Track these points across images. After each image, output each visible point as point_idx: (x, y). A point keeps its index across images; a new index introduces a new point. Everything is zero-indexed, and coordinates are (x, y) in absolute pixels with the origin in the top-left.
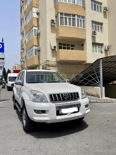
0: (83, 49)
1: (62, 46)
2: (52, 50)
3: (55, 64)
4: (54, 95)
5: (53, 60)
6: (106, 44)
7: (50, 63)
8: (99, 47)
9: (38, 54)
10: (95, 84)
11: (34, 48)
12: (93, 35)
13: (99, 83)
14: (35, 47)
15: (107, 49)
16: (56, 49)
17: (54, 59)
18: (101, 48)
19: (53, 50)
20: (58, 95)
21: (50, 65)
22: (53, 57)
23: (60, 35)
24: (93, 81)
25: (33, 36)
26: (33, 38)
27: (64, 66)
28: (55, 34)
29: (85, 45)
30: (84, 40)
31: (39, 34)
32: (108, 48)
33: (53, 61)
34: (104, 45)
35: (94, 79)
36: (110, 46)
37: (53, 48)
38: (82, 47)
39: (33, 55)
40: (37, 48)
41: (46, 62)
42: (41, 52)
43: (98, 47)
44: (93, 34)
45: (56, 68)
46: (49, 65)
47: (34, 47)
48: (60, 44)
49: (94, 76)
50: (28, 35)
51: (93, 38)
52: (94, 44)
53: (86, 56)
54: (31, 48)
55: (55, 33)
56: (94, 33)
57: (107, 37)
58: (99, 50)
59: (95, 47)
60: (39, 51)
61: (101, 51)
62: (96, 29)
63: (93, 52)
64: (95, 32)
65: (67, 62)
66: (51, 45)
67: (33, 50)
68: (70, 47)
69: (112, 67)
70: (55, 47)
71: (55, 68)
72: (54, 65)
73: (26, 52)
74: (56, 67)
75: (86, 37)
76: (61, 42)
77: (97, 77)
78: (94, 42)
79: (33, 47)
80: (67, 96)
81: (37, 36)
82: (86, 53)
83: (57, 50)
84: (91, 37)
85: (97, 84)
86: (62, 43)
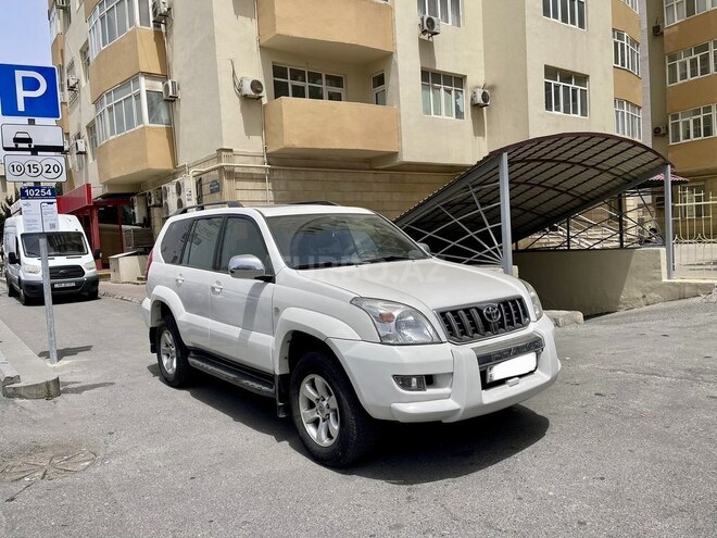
0: (379, 100)
1: (289, 81)
2: (245, 98)
3: (259, 165)
4: (454, 312)
5: (249, 149)
6: (476, 78)
7: (238, 163)
8: (449, 92)
9: (164, 116)
10: (479, 254)
11: (144, 84)
12: (422, 37)
13: (495, 250)
14: (150, 82)
15: (479, 100)
16: (264, 93)
17: (256, 145)
18: (457, 97)
19: (250, 100)
20: (467, 310)
21: (236, 170)
22: (249, 133)
23: (282, 29)
24: (471, 242)
25: (132, 22)
26: (133, 34)
27: (303, 176)
28: (255, 21)
29: (390, 82)
30: (386, 57)
31: (166, 16)
32: (485, 97)
33: (251, 151)
34: (470, 82)
35: (471, 234)
36: (492, 88)
37: (248, 90)
38: (380, 89)
39: (140, 120)
40: (159, 86)
41: (219, 158)
42: (184, 109)
43: (446, 90)
44: (424, 32)
45: (268, 185)
46: (231, 174)
47: (143, 81)
48: (278, 71)
49: (475, 223)
50: (102, 18)
51: (426, 48)
52: (431, 77)
53: (399, 129)
54: (125, 84)
55: (252, 17)
56: (429, 28)
57: (480, 45)
58: (448, 104)
59: (434, 88)
60: (171, 101)
61: (457, 107)
62: (433, 11)
63: (427, 112)
64: (431, 22)
65: (316, 159)
66: (239, 76)
67: (138, 96)
68: (324, 86)
69: (539, 185)
70: (256, 86)
71: (259, 185)
72: (255, 171)
73: (97, 102)
74: (263, 180)
75: (395, 45)
76: (282, 62)
77: (489, 227)
78: (428, 66)
79: (135, 78)
80: (497, 313)
81: (157, 23)
82: (399, 116)
83: (265, 101)
84: (416, 47)
85: (489, 253)
86: (289, 65)
